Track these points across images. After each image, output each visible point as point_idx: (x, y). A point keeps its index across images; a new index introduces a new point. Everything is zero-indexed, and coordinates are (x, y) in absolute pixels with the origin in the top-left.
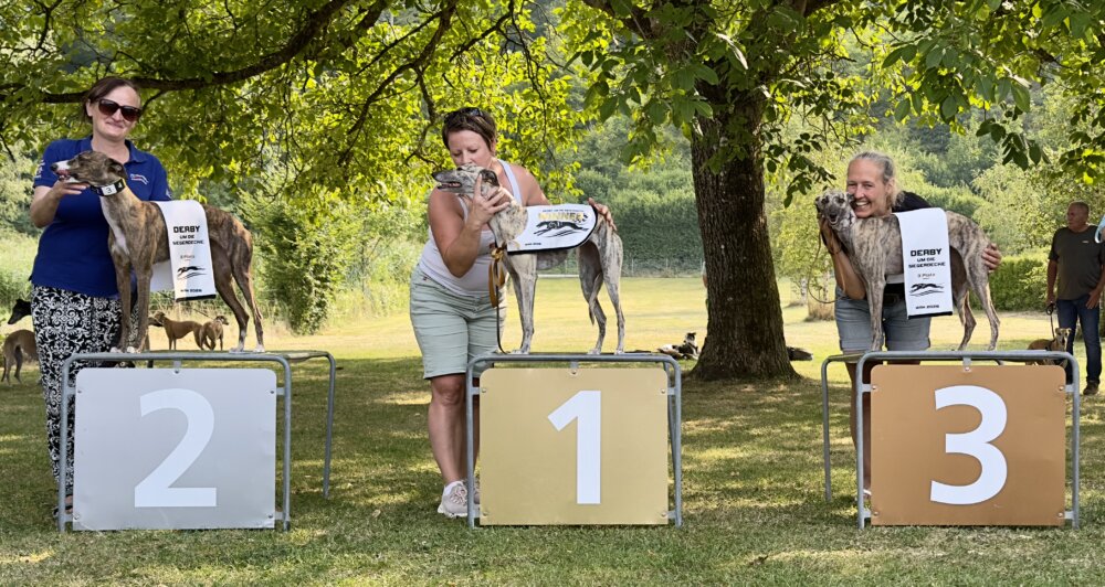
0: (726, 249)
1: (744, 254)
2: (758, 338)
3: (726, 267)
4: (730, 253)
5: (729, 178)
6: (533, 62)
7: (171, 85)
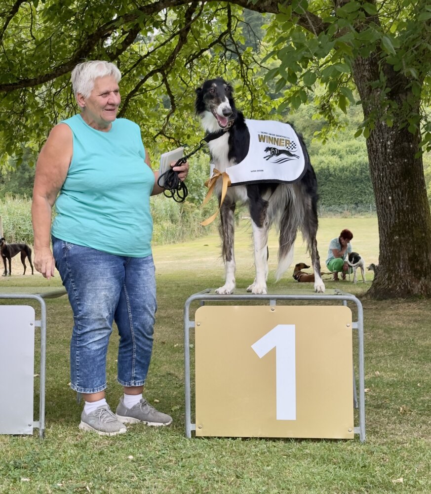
0: (393, 200)
1: (407, 204)
2: (419, 267)
3: (393, 213)
4: (396, 202)
5: (394, 146)
6: (244, 65)
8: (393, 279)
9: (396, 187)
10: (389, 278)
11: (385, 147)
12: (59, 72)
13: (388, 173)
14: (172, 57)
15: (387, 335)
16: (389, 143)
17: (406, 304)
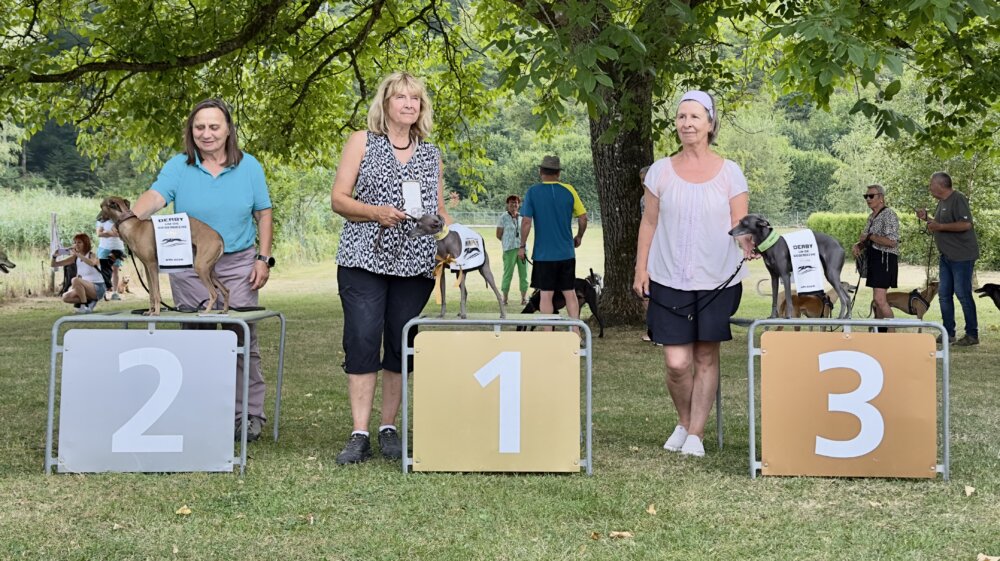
0: (620, 211)
3: (620, 227)
5: (623, 149)
6: (451, 47)
7: (140, 67)
8: (619, 302)
9: (624, 196)
10: (615, 302)
11: (612, 149)
12: (225, 49)
13: (615, 181)
14: (363, 35)
15: (612, 367)
16: (616, 146)
17: (634, 332)
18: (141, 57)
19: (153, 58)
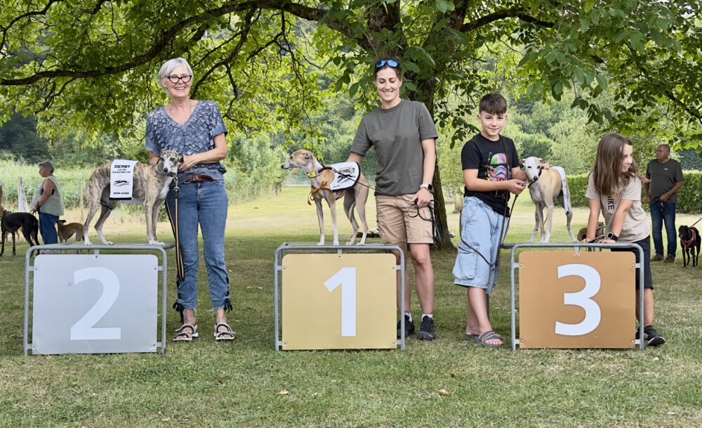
6: (296, 62)
7: (79, 74)
12: (138, 62)
18: (80, 67)
19: (87, 68)
